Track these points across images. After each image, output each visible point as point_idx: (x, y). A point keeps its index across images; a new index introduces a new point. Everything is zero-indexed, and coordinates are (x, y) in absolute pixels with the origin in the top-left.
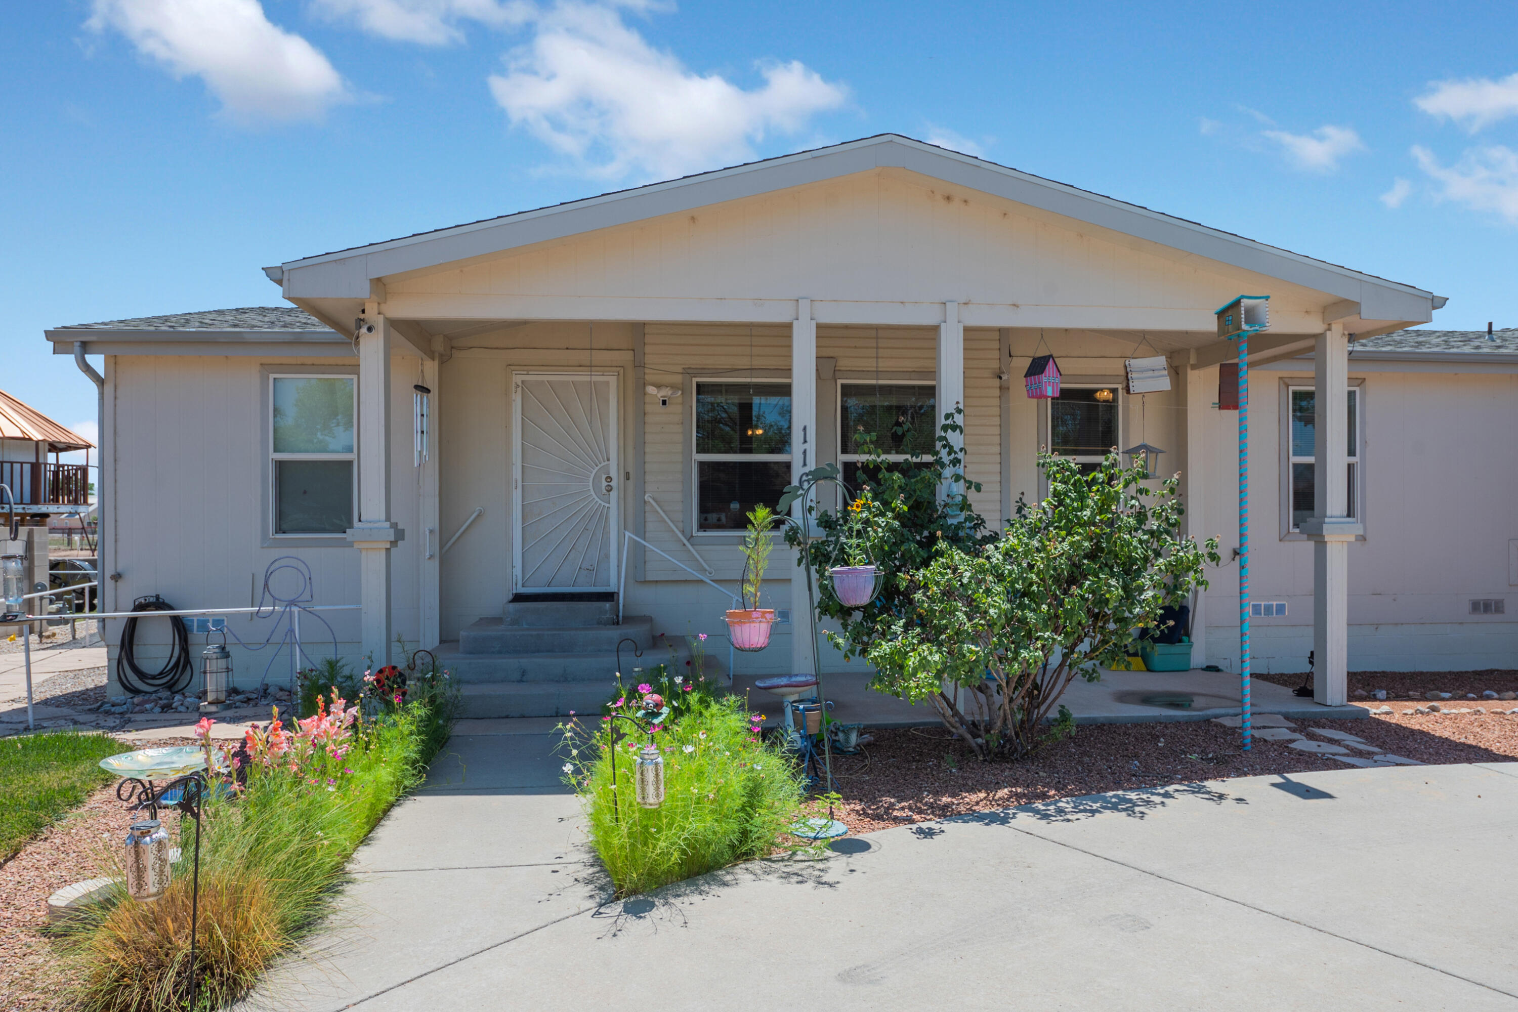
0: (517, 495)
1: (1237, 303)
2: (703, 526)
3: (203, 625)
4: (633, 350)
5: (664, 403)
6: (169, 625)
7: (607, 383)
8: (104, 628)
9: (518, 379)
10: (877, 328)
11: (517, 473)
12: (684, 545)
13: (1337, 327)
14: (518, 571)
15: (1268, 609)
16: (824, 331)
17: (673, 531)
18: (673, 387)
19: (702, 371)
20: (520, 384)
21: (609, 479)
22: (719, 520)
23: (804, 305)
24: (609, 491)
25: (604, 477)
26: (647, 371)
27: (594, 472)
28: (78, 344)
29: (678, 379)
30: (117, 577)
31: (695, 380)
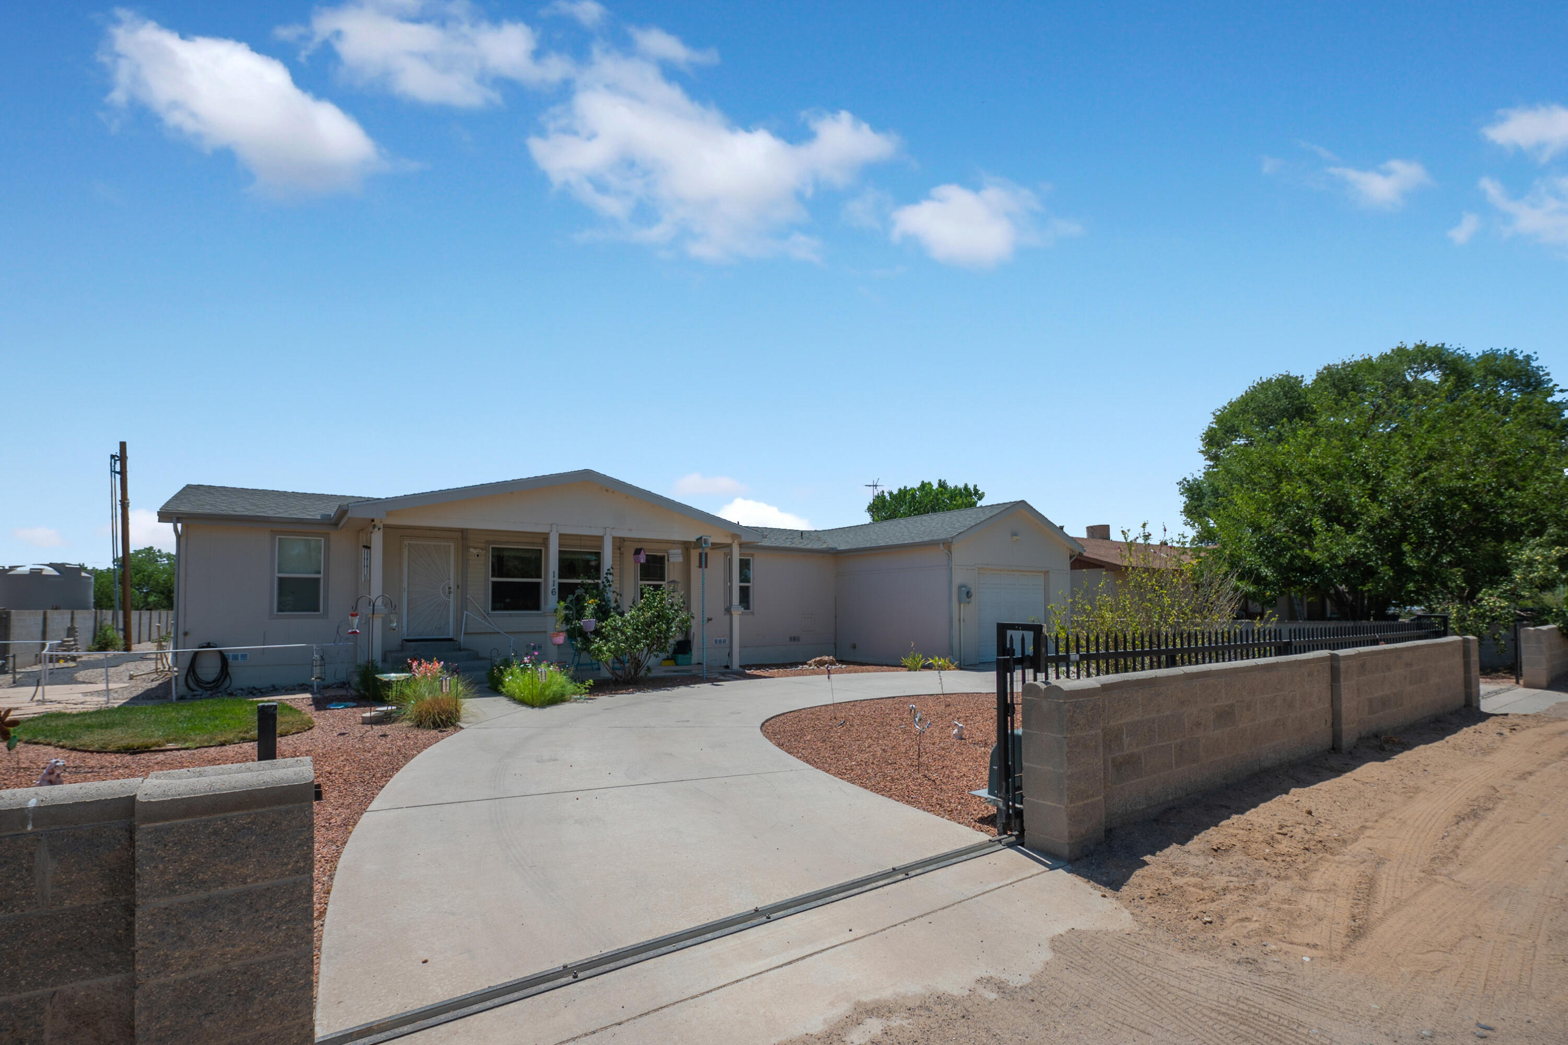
0: (405, 595)
1: (701, 538)
2: (494, 609)
3: (235, 657)
5: (478, 555)
6: (218, 655)
7: (450, 546)
8: (177, 659)
9: (406, 542)
10: (581, 536)
11: (405, 585)
12: (485, 617)
13: (736, 542)
14: (405, 629)
15: (720, 641)
16: (562, 536)
17: (482, 611)
18: (482, 549)
19: (494, 542)
20: (407, 545)
21: (450, 588)
22: (500, 606)
23: (555, 527)
24: (449, 593)
25: (447, 587)
26: (469, 541)
27: (443, 585)
29: (483, 545)
30: (186, 634)
31: (491, 546)
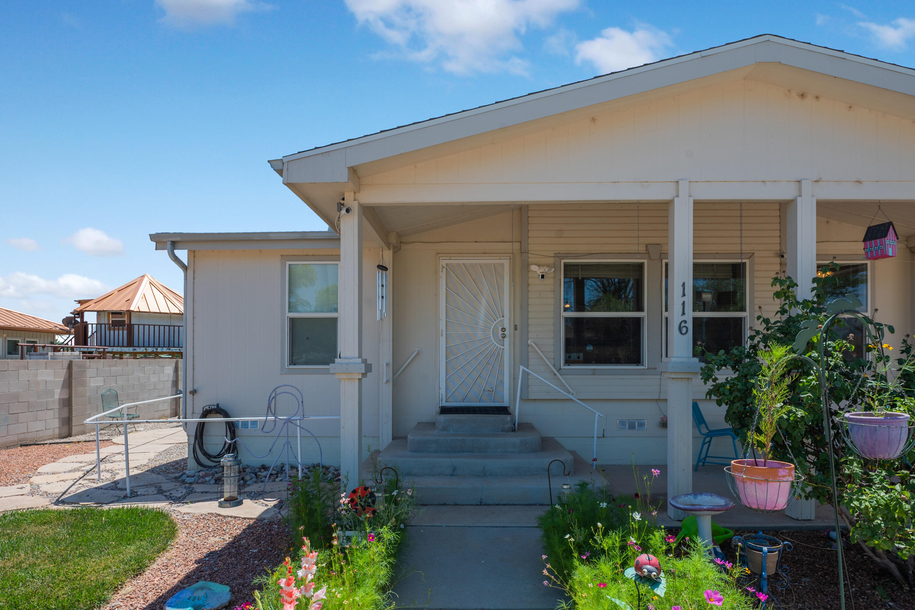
0: (443, 340)
2: (568, 362)
3: (245, 424)
4: (520, 242)
5: (543, 277)
7: (502, 265)
8: (186, 426)
9: (443, 263)
10: (741, 203)
11: (443, 326)
12: (555, 375)
14: (443, 391)
17: (548, 365)
18: (548, 266)
19: (568, 255)
20: (445, 266)
21: (503, 329)
22: (579, 357)
23: (684, 187)
24: (503, 337)
25: (500, 328)
26: (530, 255)
27: (494, 325)
28: (169, 243)
29: (551, 261)
30: (194, 392)
31: (563, 261)
